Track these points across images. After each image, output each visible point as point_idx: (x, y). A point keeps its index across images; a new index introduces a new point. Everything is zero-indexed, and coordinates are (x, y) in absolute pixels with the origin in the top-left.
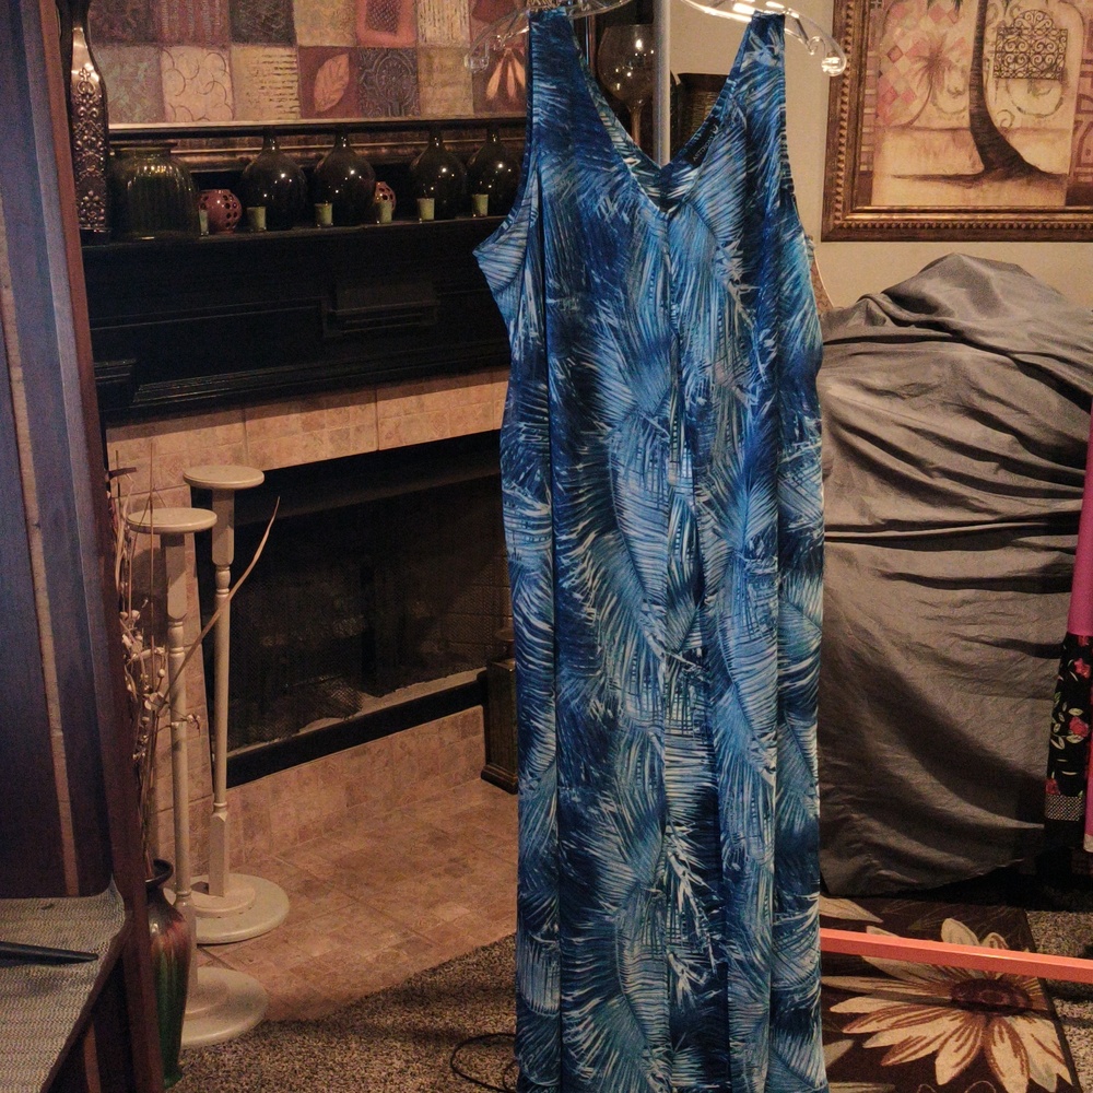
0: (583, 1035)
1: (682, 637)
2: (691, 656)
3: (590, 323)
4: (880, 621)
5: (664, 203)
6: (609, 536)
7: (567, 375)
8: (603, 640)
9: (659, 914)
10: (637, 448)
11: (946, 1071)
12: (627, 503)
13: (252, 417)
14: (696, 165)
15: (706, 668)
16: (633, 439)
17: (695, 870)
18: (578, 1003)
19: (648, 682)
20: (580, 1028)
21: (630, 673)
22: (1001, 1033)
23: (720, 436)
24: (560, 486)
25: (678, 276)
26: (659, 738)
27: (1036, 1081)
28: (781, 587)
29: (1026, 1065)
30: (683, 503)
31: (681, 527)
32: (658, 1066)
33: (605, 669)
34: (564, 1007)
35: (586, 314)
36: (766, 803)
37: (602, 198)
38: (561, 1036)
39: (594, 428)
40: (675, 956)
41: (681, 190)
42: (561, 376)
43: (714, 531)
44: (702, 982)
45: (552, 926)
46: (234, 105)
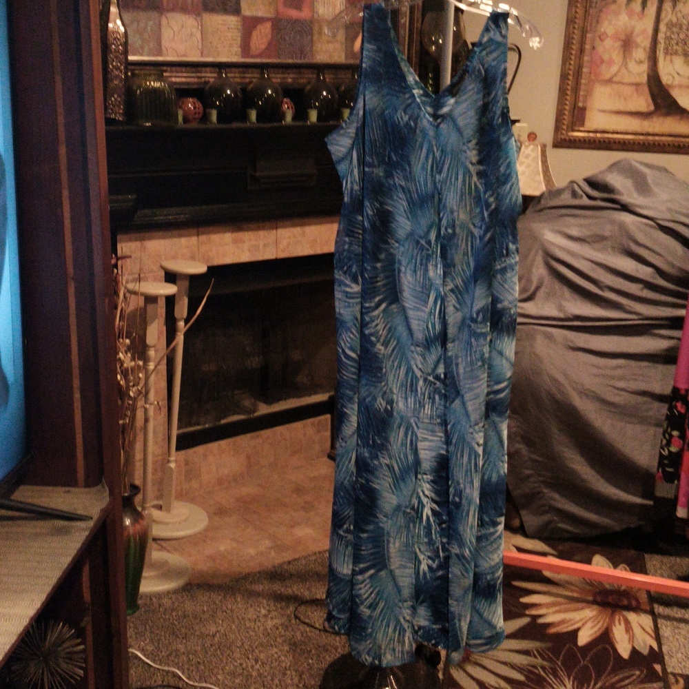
0: (364, 590)
1: (432, 366)
2: (437, 378)
3: (389, 184)
4: (566, 375)
5: (435, 116)
6: (394, 306)
7: (374, 212)
8: (387, 366)
9: (411, 525)
10: (413, 255)
11: (584, 638)
12: (405, 288)
13: (203, 233)
14: (453, 95)
15: (446, 385)
16: (410, 251)
17: (433, 501)
18: (362, 572)
19: (412, 391)
20: (362, 586)
21: (402, 385)
22: (619, 620)
23: (461, 252)
24: (366, 275)
25: (441, 158)
26: (416, 424)
27: (637, 648)
28: (491, 341)
29: (632, 638)
30: (437, 290)
31: (435, 303)
32: (407, 613)
33: (387, 381)
34: (354, 573)
35: (386, 178)
36: (476, 464)
37: (399, 111)
38: (352, 589)
39: (388, 243)
40: (420, 550)
41: (445, 110)
42: (370, 213)
43: (454, 307)
44: (435, 566)
45: (349, 526)
46: (202, 48)
